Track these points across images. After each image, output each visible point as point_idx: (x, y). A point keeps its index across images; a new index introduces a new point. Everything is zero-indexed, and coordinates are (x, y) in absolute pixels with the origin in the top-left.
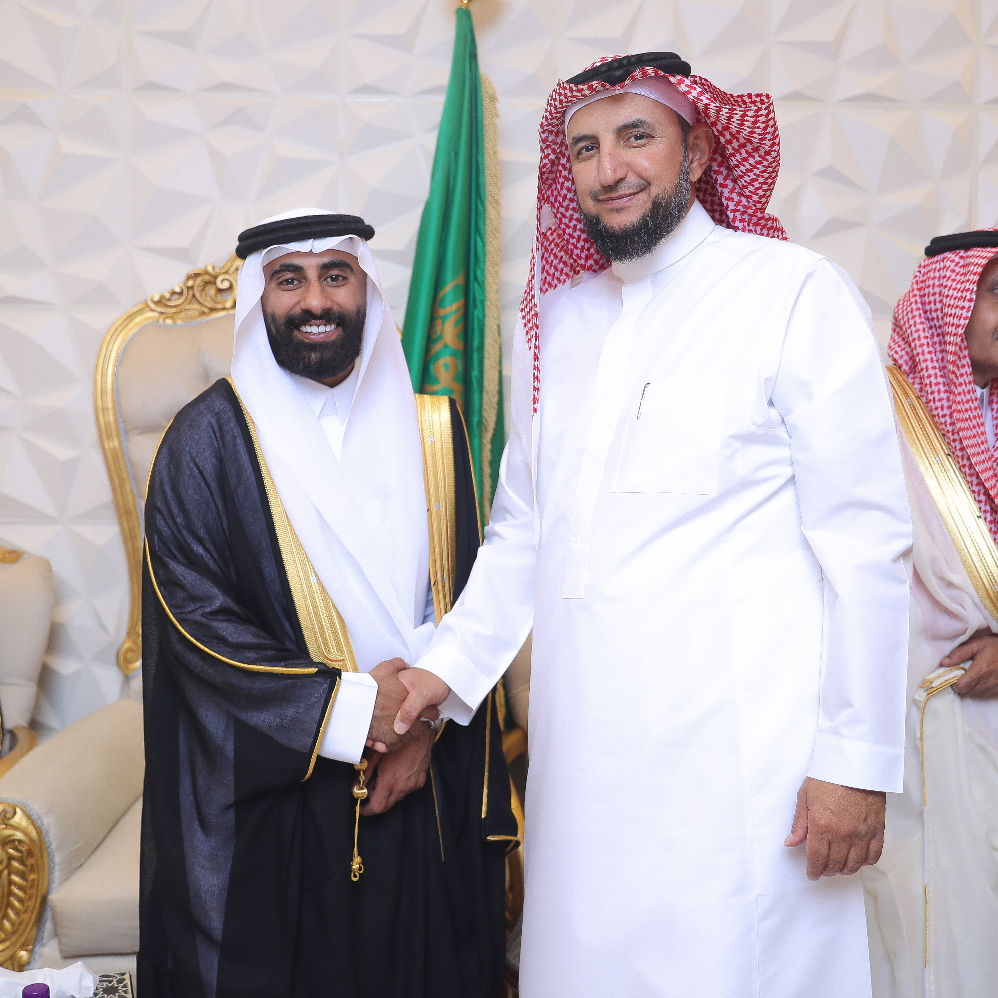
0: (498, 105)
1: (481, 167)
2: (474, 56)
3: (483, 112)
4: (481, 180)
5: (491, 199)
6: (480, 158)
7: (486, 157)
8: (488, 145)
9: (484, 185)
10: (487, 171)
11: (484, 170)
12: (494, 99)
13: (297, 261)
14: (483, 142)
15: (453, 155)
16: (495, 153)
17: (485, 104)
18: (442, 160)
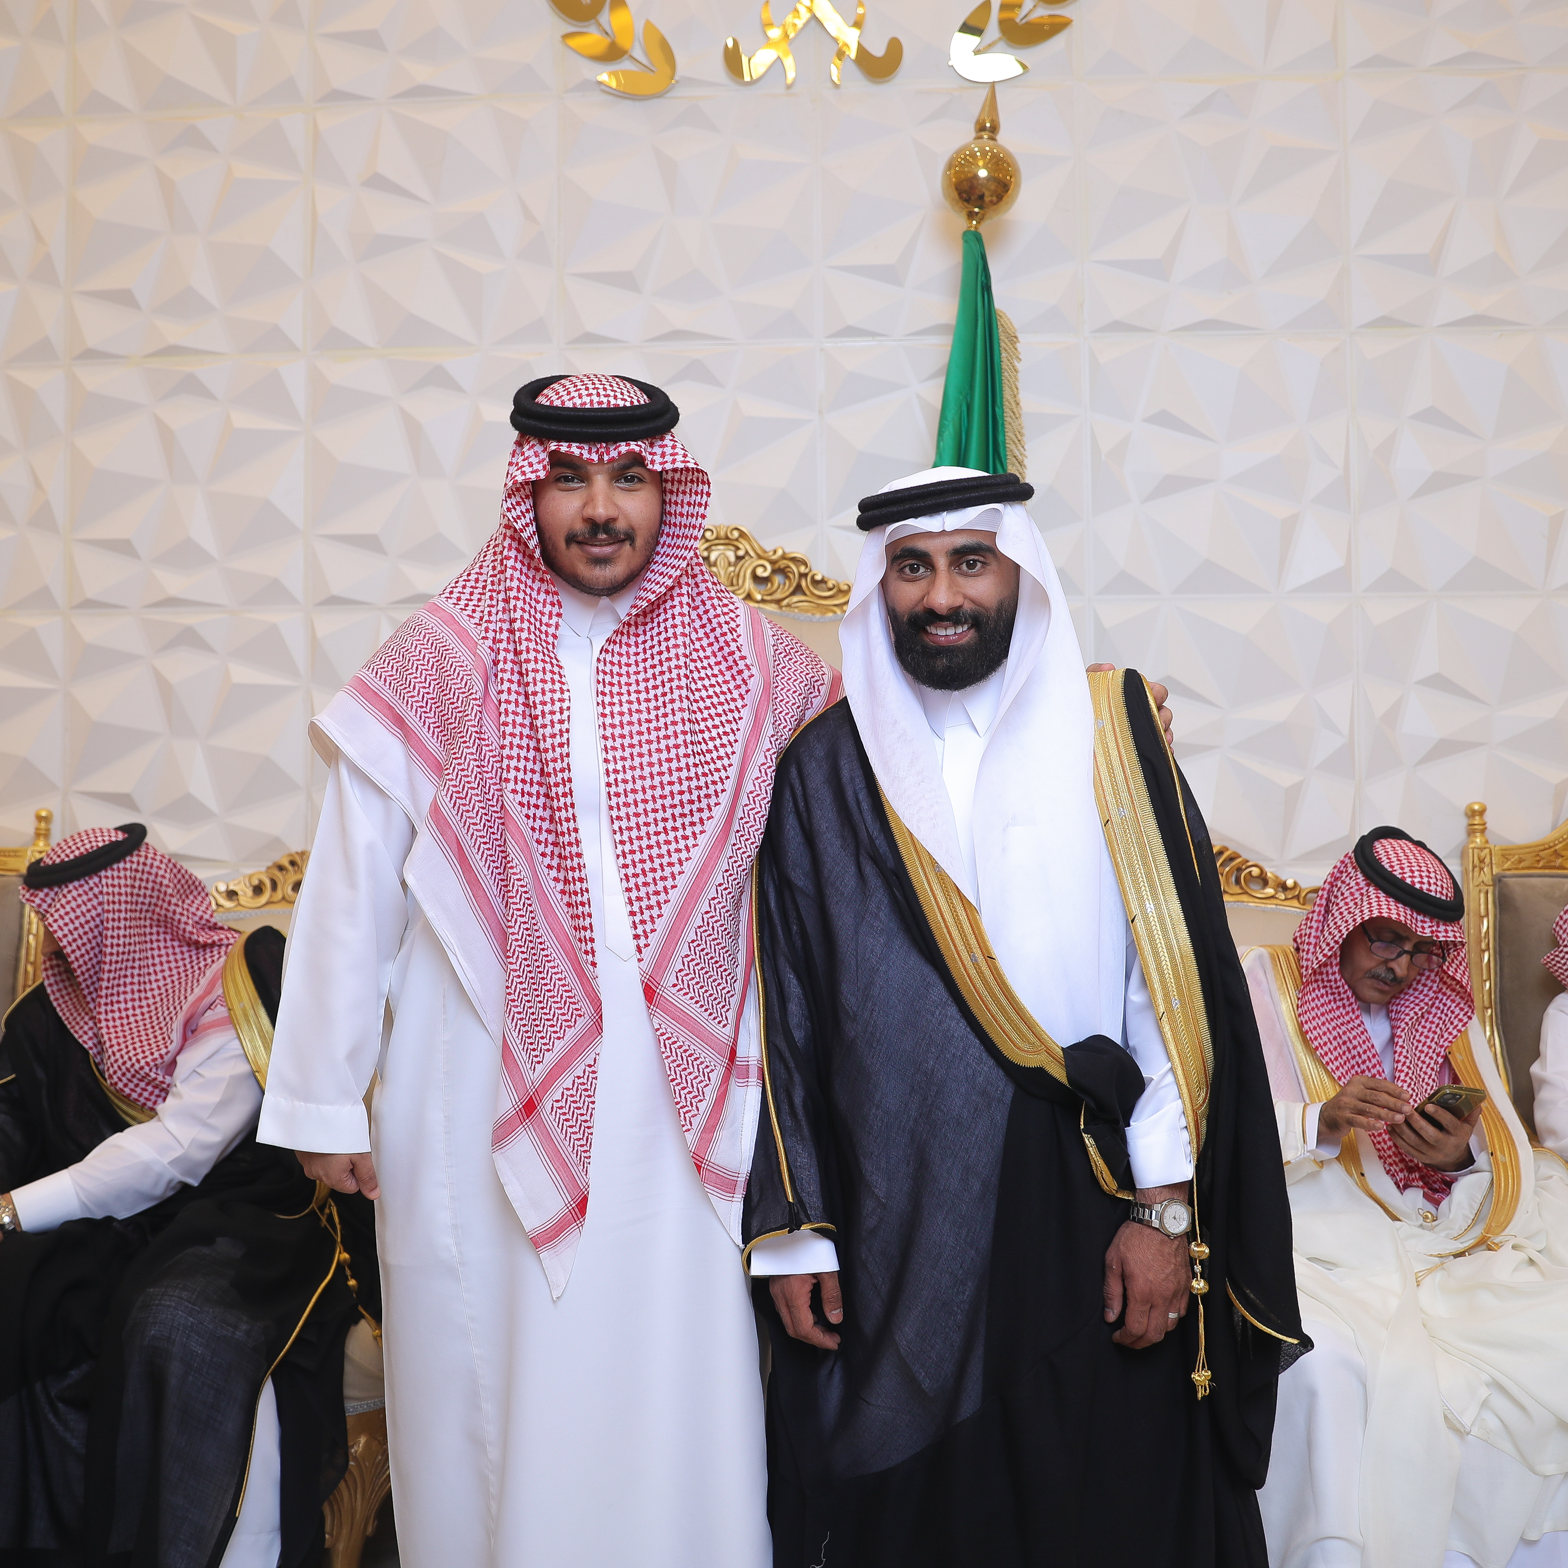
0: (1018, 345)
1: (1000, 422)
2: (987, 288)
3: (1000, 354)
4: (1000, 438)
5: (1014, 459)
6: (997, 409)
7: (1007, 410)
8: (1007, 394)
9: (1005, 443)
10: (1007, 426)
11: (1003, 424)
12: (1013, 339)
13: (922, 545)
14: (1001, 390)
15: (965, 408)
16: (1018, 404)
17: (1002, 344)
18: (951, 415)
